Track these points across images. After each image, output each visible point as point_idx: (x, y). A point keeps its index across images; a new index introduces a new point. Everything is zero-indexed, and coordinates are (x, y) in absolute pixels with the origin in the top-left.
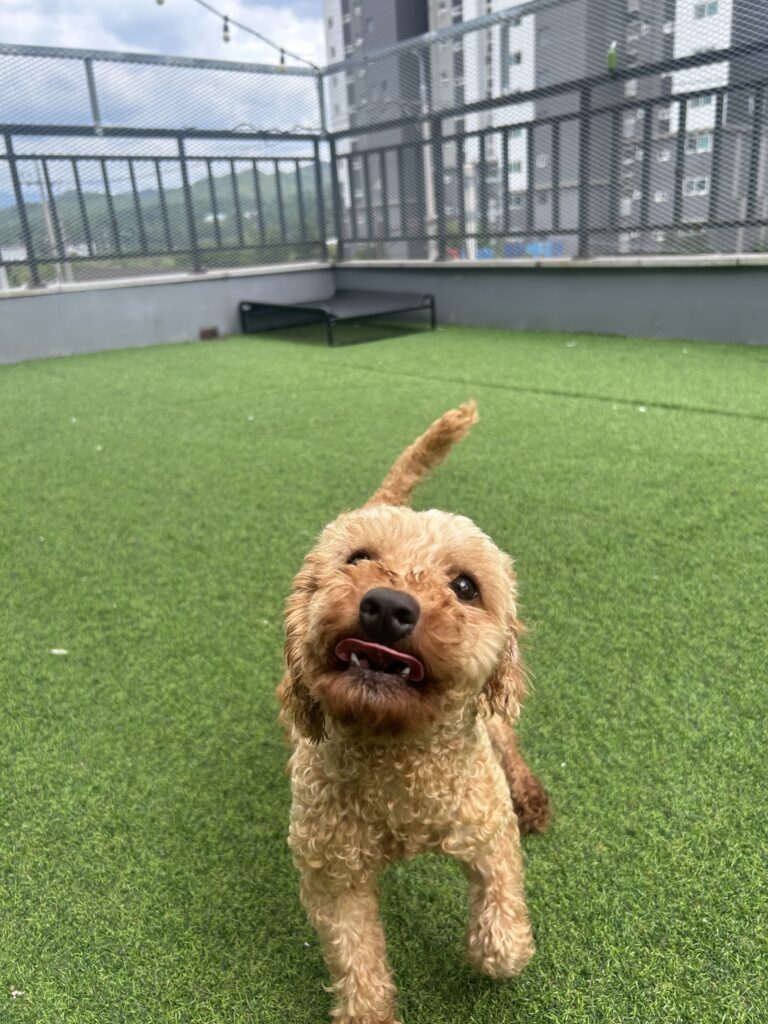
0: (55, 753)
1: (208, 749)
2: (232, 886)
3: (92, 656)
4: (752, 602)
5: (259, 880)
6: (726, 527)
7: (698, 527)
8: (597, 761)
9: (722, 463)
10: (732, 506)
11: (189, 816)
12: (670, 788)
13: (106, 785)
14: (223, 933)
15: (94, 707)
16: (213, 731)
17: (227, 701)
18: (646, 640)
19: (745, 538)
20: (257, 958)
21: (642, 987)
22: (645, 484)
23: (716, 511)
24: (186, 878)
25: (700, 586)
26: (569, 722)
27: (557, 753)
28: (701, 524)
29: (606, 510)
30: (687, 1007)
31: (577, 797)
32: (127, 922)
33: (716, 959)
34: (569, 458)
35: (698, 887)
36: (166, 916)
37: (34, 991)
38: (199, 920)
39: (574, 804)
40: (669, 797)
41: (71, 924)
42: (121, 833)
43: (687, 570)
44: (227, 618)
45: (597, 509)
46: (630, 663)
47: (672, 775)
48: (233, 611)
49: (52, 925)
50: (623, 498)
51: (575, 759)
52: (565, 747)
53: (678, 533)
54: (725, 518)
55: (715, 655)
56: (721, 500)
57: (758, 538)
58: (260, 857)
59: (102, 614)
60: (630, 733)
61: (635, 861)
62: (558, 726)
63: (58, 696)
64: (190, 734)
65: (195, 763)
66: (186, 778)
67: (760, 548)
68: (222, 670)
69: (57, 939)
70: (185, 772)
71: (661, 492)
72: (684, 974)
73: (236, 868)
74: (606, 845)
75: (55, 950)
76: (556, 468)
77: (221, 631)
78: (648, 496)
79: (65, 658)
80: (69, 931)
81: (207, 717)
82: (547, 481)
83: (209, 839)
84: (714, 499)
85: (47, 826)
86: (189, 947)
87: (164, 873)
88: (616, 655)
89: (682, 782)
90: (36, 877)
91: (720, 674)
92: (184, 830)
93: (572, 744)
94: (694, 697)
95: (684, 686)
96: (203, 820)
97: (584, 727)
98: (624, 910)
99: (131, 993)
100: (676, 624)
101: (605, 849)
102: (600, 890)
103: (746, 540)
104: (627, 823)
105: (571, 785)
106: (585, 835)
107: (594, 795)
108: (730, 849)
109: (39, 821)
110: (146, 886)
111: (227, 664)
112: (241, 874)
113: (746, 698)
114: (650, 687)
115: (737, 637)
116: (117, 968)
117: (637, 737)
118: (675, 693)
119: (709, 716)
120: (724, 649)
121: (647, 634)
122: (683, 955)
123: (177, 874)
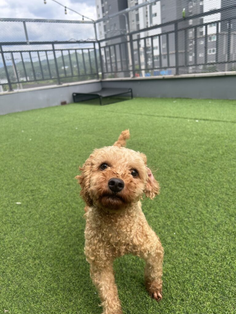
0: (17, 235)
1: (64, 232)
2: (72, 275)
3: (28, 204)
4: (232, 180)
5: (81, 273)
6: (224, 157)
7: (215, 157)
8: (185, 232)
9: (222, 137)
10: (226, 150)
11: (59, 253)
12: (208, 240)
13: (33, 245)
14: (70, 290)
15: (29, 220)
16: (66, 226)
17: (70, 217)
18: (200, 193)
19: (230, 160)
20: (80, 298)
21: (201, 304)
22: (198, 144)
23: (221, 152)
24: (58, 273)
25: (216, 176)
26: (176, 220)
27: (172, 230)
29: (186, 153)
30: (215, 310)
31: (179, 244)
32: (40, 287)
33: (224, 294)
34: (175, 137)
35: (218, 271)
36: (52, 285)
37: (11, 310)
38: (62, 286)
39: (178, 246)
40: (208, 243)
41: (22, 289)
42: (38, 259)
43: (212, 171)
44: (70, 191)
45: (184, 152)
46: (195, 201)
47: (209, 236)
48: (72, 189)
49: (17, 289)
50: (192, 149)
51: (178, 231)
52: (175, 228)
53: (209, 159)
54: (223, 154)
55: (221, 197)
56: (222, 148)
57: (234, 160)
58: (80, 266)
59: (32, 191)
60: (195, 223)
61: (198, 263)
62: (173, 222)
63: (18, 217)
64: (59, 228)
65: (60, 237)
66: (58, 241)
67: (235, 163)
68: (68, 207)
69: (18, 294)
70: (57, 240)
71: (203, 146)
72: (214, 299)
73: (73, 269)
74: (188, 259)
75: (18, 297)
76: (171, 140)
77: (68, 195)
78: (200, 148)
79: (20, 205)
80: (22, 291)
81: (64, 222)
82: (168, 144)
83: (65, 261)
84: (220, 148)
85: (15, 258)
86: (59, 295)
87: (51, 272)
88: (190, 198)
89: (212, 238)
90: (12, 274)
91: (223, 203)
92: (57, 258)
93: (177, 227)
94: (215, 211)
95: (212, 207)
96: (63, 254)
97: (181, 221)
98: (194, 279)
99: (41, 310)
100: (209, 188)
101: (188, 260)
102: (187, 273)
103: (230, 161)
104: (195, 252)
105: (177, 240)
106: (182, 256)
107: (184, 243)
108: (228, 259)
109: (13, 256)
110: (45, 276)
111: (70, 205)
112: (75, 271)
113: (231, 211)
114: (201, 208)
115: (228, 191)
116: (37, 302)
117: (197, 224)
118: (209, 210)
119: (220, 217)
120: (224, 195)
121: (200, 191)
122: (213, 293)
123: (55, 272)
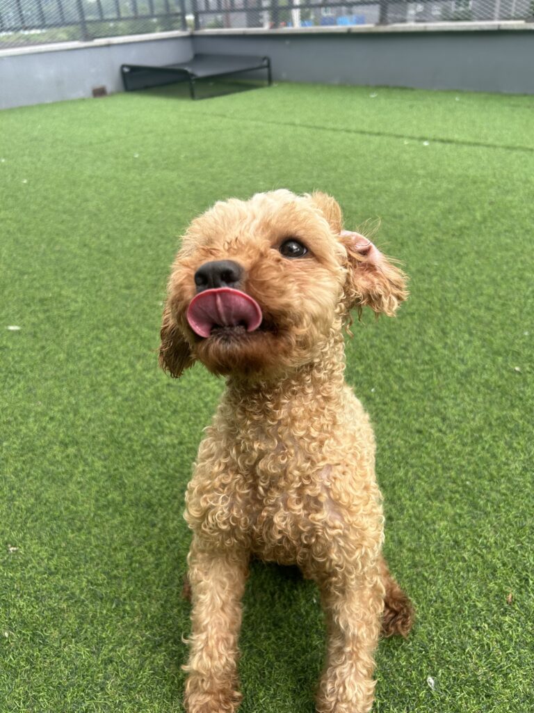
0: (20, 396)
1: (128, 390)
2: (152, 476)
3: (38, 330)
4: (502, 279)
5: (171, 472)
6: (485, 227)
7: (465, 227)
8: (396, 387)
9: (482, 182)
10: (490, 211)
11: (119, 433)
12: (445, 403)
13: (58, 416)
14: (149, 505)
15: (43, 365)
16: (131, 377)
17: (138, 358)
18: (429, 306)
20: (173, 519)
21: (427, 524)
22: (428, 198)
23: (478, 215)
24: (121, 473)
25: (466, 268)
26: (376, 363)
27: (368, 383)
28: (468, 225)
29: (401, 217)
30: (457, 535)
31: (383, 411)
32: (83, 501)
33: (475, 506)
34: (374, 180)
35: (463, 463)
36: (110, 497)
37: (25, 546)
38: (132, 498)
39: (381, 415)
40: (445, 408)
41: (45, 504)
42: (73, 446)
43: (457, 258)
44: (133, 301)
45: (395, 216)
46: (417, 322)
47: (447, 394)
48: (137, 296)
49: (33, 505)
50: (413, 209)
51: (381, 386)
52: (373, 379)
53: (452, 233)
54: (484, 220)
55: (476, 315)
56: (482, 208)
57: (507, 234)
58: (170, 457)
59: (42, 301)
60: (418, 368)
61: (423, 449)
62: (369, 366)
63: (17, 359)
64: (114, 380)
65: (119, 399)
66: (115, 409)
67: (509, 241)
68: (133, 337)
69: (37, 514)
70: (113, 405)
71: (440, 203)
72: (454, 516)
73: (155, 464)
74: (402, 440)
75: (36, 521)
76: (365, 188)
77: (130, 311)
78: (431, 207)
79: (18, 333)
80: (44, 509)
81: (125, 368)
82: (359, 197)
83: (134, 447)
84: (477, 207)
85: (21, 443)
86: (127, 515)
87: (105, 470)
88: (408, 317)
89: (453, 399)
90: (17, 476)
91: (480, 327)
92: (116, 442)
93: (379, 377)
94: (461, 343)
95: (456, 336)
96: (129, 436)
97: (387, 365)
98: (415, 479)
99: (91, 544)
100: (449, 295)
101: (402, 442)
102: (400, 467)
103: (499, 235)
104: (417, 426)
105: (379, 403)
106: (389, 434)
107: (394, 409)
108: (485, 439)
109: (15, 440)
110: (94, 479)
111: (136, 332)
112: (158, 468)
113: (497, 343)
114: (431, 338)
115: (492, 302)
116: (80, 530)
117: (423, 370)
118: (449, 341)
119: (472, 356)
120: (482, 311)
121: (430, 302)
122: (453, 505)
123: (115, 470)
